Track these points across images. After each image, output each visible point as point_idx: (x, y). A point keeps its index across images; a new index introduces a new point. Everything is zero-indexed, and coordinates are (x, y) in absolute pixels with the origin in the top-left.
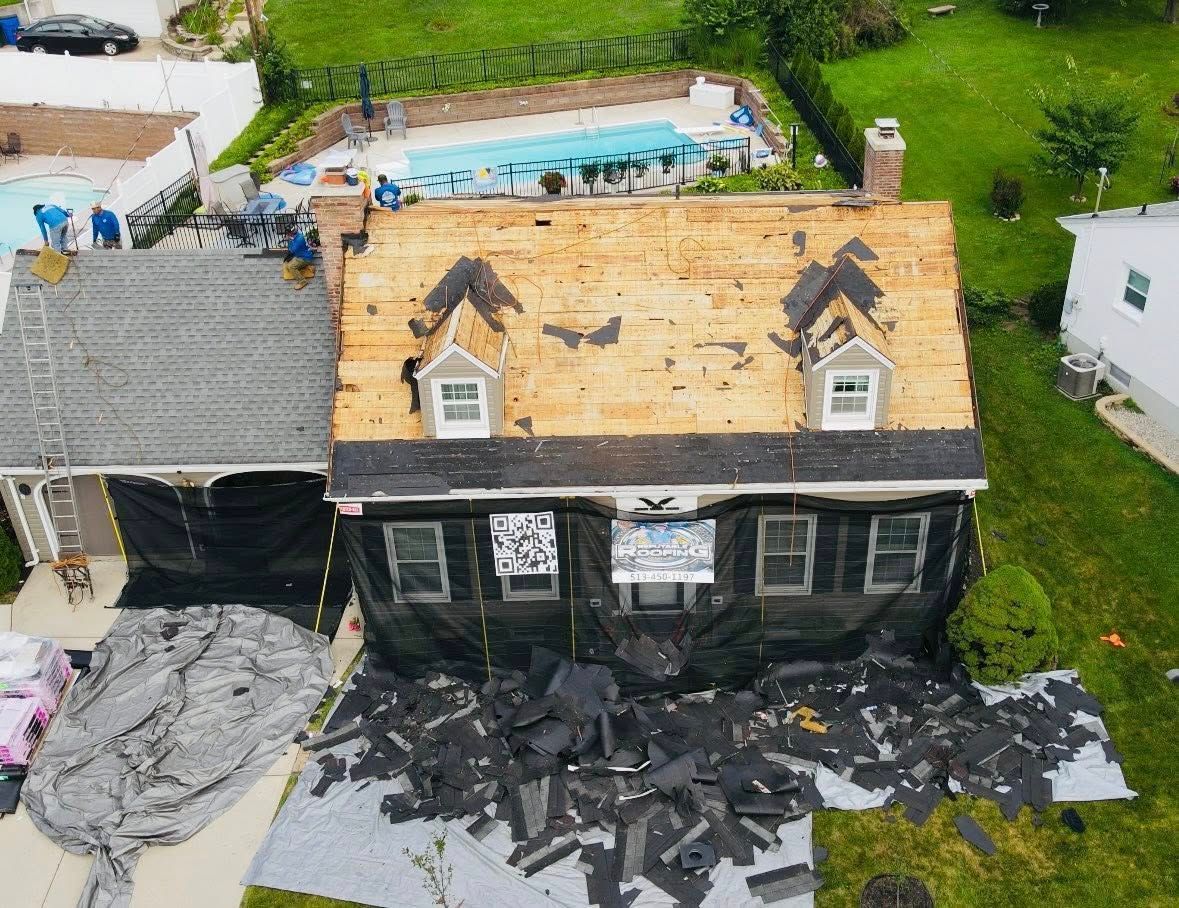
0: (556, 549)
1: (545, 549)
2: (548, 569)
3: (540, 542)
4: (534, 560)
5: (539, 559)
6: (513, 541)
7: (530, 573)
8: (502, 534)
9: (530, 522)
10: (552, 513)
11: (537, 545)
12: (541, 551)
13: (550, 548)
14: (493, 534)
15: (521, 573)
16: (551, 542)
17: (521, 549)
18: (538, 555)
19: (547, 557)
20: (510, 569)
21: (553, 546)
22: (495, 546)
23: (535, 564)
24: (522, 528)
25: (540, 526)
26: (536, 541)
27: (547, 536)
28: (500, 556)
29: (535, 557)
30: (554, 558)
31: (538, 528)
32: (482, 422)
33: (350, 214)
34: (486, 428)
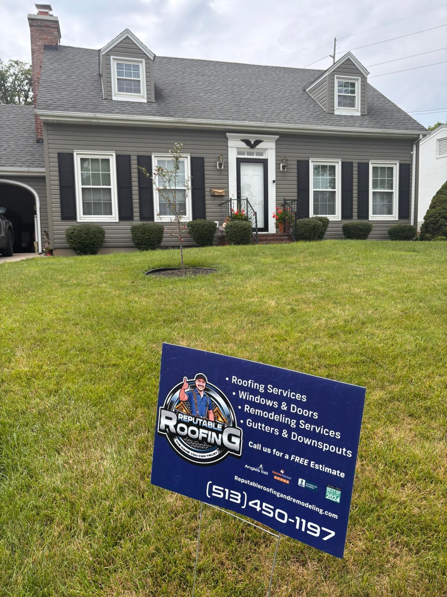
32: (142, 94)
33: (50, 33)
34: (143, 97)
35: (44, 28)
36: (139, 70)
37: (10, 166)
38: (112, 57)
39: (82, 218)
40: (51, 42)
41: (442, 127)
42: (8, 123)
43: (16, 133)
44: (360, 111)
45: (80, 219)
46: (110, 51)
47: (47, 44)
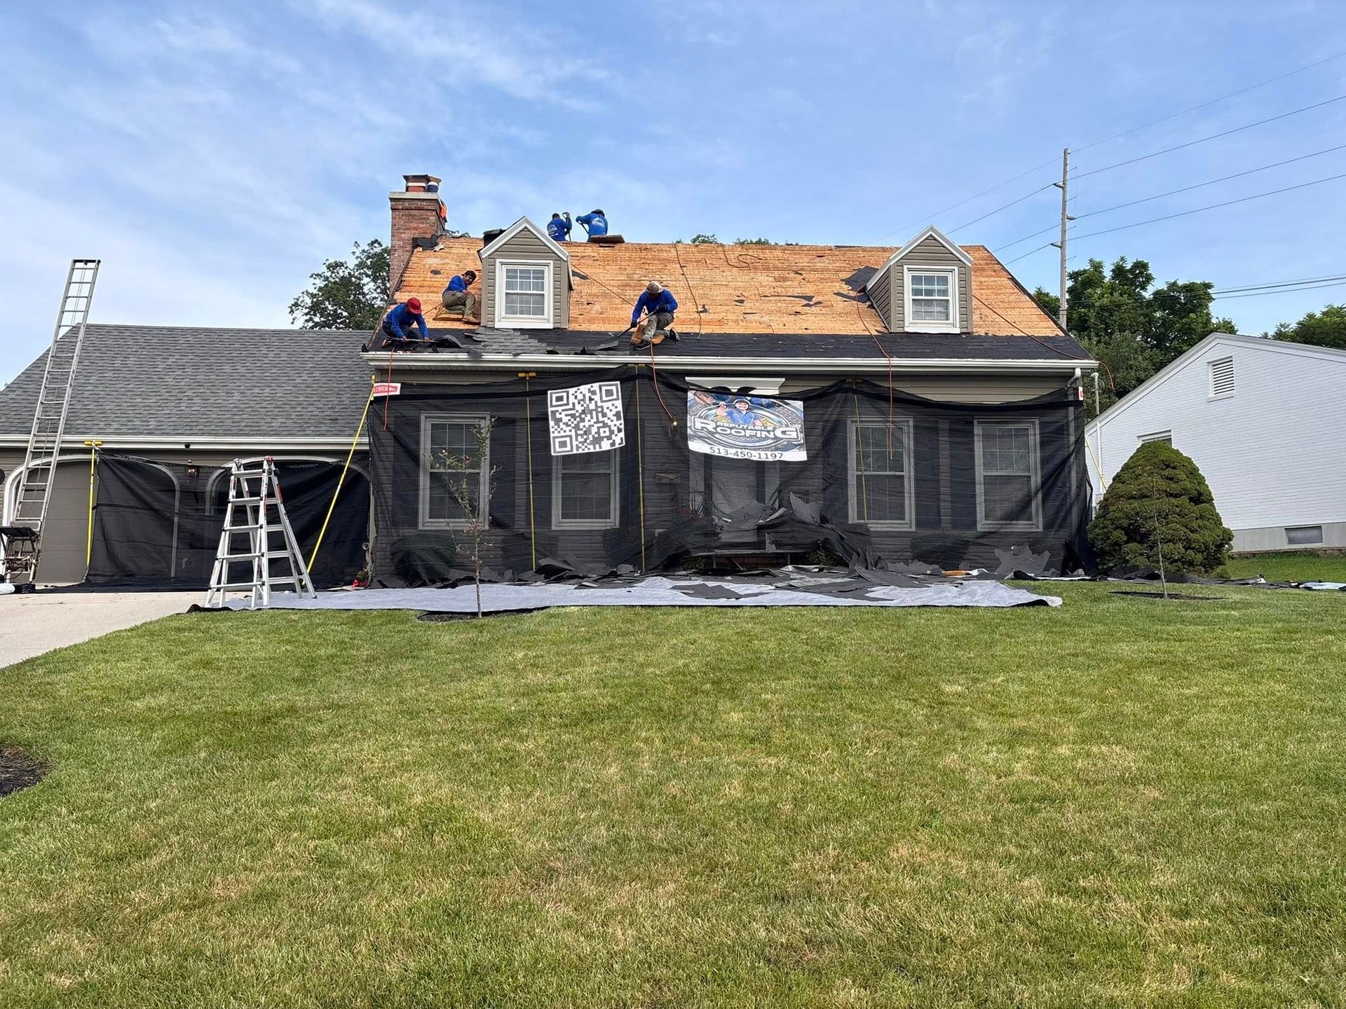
0: (622, 421)
1: (609, 422)
2: (613, 444)
3: (604, 415)
4: (596, 436)
5: (602, 435)
6: (573, 416)
7: (592, 450)
8: (560, 409)
9: (594, 393)
10: (618, 382)
11: (601, 419)
12: (605, 425)
13: (615, 422)
14: (550, 409)
15: (580, 451)
16: (617, 415)
17: (581, 425)
18: (602, 430)
19: (612, 432)
20: (569, 448)
21: (619, 419)
22: (552, 423)
23: (598, 440)
24: (584, 400)
25: (605, 398)
26: (600, 415)
27: (613, 408)
28: (556, 434)
29: (598, 433)
30: (620, 430)
31: (602, 401)
32: (546, 316)
33: (424, 219)
34: (549, 322)
35: (416, 212)
36: (543, 278)
37: (333, 435)
38: (498, 261)
39: (426, 522)
40: (424, 233)
41: (1216, 338)
42: (349, 362)
43: (357, 379)
44: (958, 326)
45: (423, 526)
46: (496, 251)
47: (416, 236)
